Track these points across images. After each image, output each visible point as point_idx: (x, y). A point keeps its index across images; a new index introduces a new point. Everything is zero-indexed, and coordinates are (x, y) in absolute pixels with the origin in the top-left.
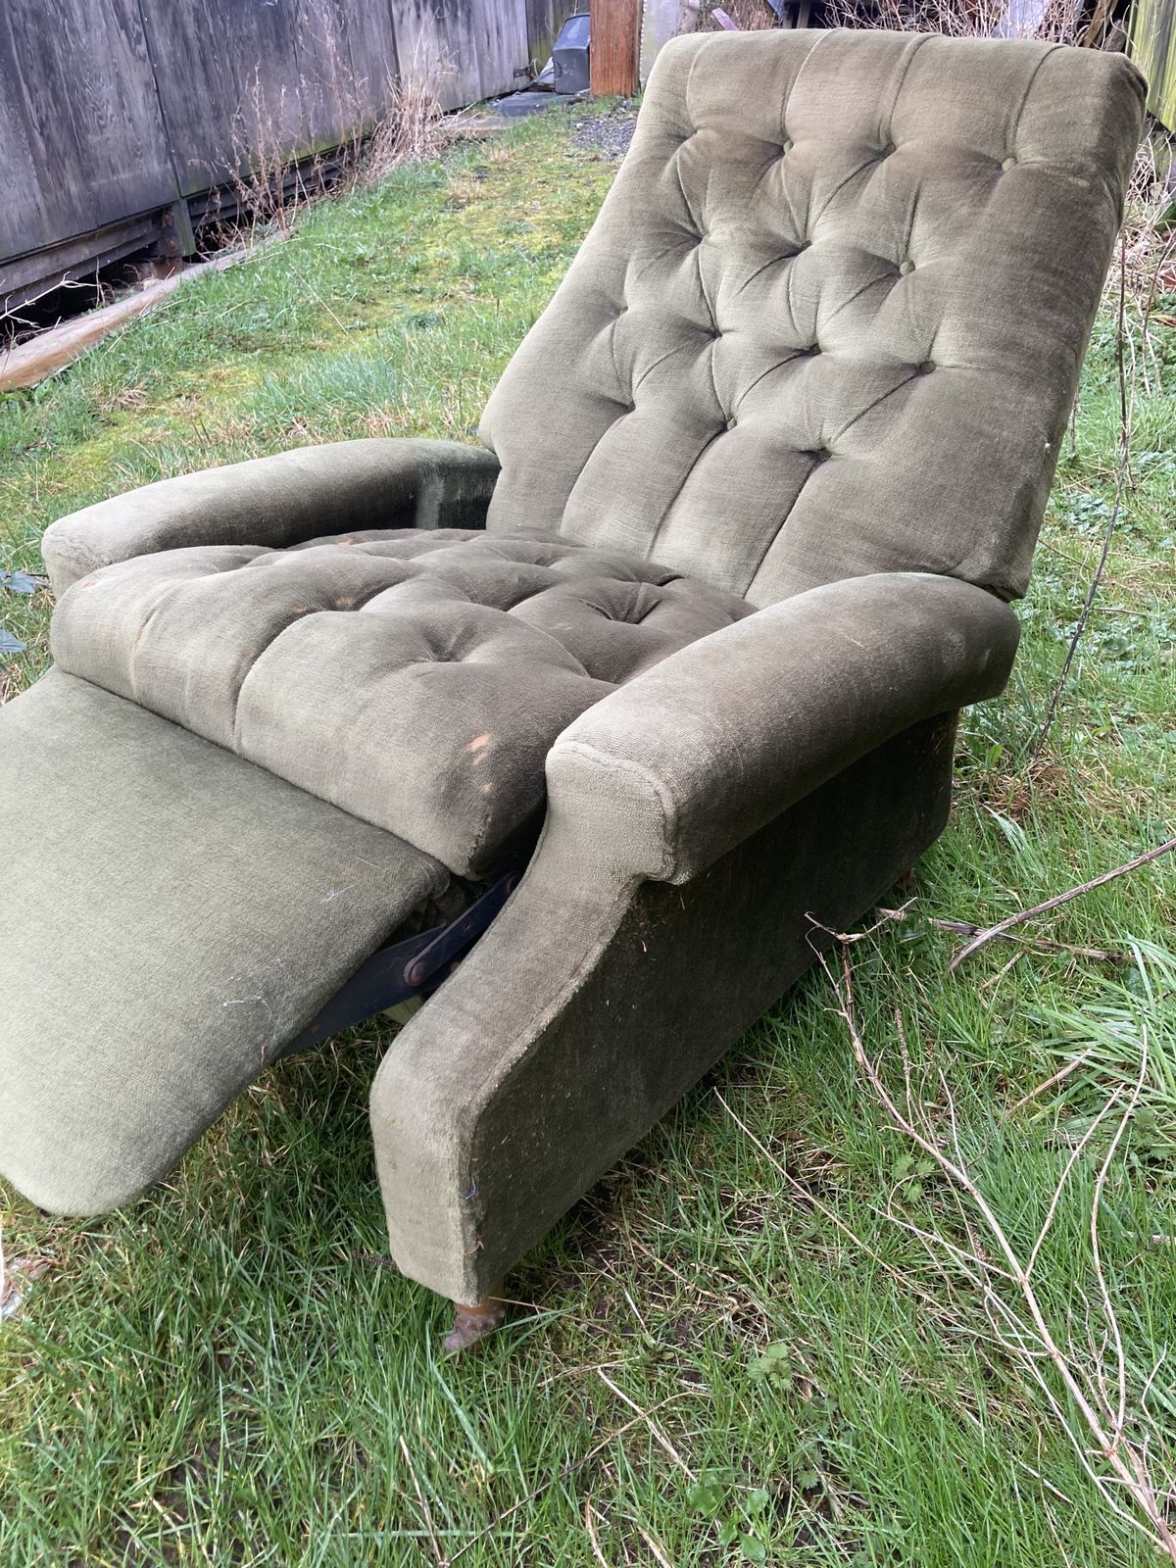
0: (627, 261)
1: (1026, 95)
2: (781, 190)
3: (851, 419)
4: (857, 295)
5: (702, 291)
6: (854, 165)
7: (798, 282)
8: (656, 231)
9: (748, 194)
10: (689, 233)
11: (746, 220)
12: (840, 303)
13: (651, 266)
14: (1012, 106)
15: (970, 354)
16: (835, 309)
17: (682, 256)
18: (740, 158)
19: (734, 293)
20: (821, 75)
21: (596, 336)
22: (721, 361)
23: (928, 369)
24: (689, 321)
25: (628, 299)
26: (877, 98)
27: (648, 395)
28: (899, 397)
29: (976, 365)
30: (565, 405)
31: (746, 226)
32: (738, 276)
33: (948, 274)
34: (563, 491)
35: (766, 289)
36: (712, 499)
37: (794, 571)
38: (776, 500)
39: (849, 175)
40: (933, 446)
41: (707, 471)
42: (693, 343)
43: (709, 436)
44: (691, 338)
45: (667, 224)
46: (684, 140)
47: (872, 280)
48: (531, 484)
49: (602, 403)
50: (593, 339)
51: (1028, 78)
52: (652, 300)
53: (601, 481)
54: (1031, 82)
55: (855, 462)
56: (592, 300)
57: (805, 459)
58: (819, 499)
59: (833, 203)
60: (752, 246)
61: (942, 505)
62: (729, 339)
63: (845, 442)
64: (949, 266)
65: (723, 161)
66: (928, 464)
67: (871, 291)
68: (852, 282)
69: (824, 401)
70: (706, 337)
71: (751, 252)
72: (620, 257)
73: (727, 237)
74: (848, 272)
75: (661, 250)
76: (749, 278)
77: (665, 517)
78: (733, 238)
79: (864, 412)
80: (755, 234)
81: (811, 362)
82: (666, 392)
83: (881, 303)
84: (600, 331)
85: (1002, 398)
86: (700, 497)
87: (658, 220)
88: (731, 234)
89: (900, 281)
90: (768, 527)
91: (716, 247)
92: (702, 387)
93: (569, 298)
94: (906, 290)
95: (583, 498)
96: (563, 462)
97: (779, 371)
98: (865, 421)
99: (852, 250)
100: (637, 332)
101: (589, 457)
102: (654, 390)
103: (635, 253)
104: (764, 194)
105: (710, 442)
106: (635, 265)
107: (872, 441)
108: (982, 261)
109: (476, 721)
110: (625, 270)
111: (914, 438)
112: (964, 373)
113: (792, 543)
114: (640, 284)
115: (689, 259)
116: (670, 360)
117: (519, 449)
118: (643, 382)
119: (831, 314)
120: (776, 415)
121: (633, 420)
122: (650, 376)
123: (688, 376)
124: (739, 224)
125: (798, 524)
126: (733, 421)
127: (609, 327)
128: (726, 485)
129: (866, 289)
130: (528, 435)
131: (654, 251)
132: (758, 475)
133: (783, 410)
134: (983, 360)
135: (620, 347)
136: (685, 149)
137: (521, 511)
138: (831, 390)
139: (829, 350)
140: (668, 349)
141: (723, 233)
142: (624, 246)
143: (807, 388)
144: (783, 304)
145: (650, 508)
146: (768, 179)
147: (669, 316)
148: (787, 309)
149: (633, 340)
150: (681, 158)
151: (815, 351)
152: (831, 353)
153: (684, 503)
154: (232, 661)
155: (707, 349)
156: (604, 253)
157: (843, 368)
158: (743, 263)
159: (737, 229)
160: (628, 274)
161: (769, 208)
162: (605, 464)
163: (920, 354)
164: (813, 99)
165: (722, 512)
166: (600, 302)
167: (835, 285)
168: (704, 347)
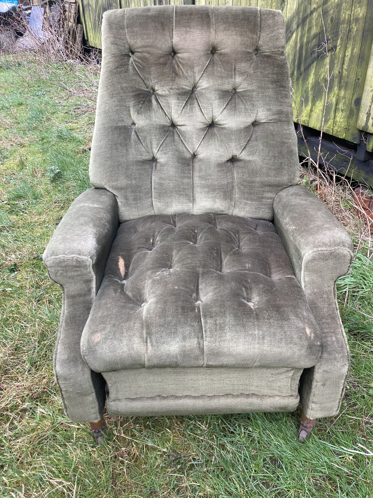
0: (129, 107)
1: (260, 31)
2: (183, 72)
3: (243, 148)
4: (226, 106)
5: (165, 113)
6: (207, 60)
7: (203, 105)
8: (134, 94)
9: (171, 76)
10: (147, 91)
11: (172, 85)
12: (222, 109)
13: (141, 108)
14: (257, 35)
15: (270, 118)
16: (220, 112)
17: (150, 101)
18: (162, 63)
19: (179, 112)
20: (184, 29)
21: (130, 138)
22: (184, 138)
23: (255, 124)
24: (164, 125)
25: (136, 121)
26: (209, 36)
27: (164, 156)
28: (254, 136)
29: (273, 121)
30: (132, 167)
31: (173, 87)
32: (178, 106)
33: (254, 93)
34: (149, 198)
35: (191, 110)
36: (208, 186)
37: (249, 202)
38: (230, 181)
39: (207, 64)
40: (273, 151)
41: (199, 177)
42: (170, 132)
43: (191, 164)
44: (168, 131)
45: (138, 90)
46: (130, 57)
47: (229, 100)
48: (135, 199)
49: (144, 162)
50: (130, 140)
51: (259, 24)
52: (148, 121)
53: (164, 191)
54: (260, 26)
55: (249, 161)
56: (120, 124)
57: (229, 164)
58: (245, 177)
59: (204, 75)
60: (179, 94)
61: (283, 168)
62: (183, 129)
63: (243, 155)
64: (253, 91)
65: (156, 65)
66: (275, 157)
67: (230, 103)
68: (223, 102)
69: (230, 144)
70: (171, 129)
71: (180, 97)
72: (125, 106)
73: (167, 92)
74: (220, 98)
75: (142, 101)
76: (183, 106)
77: (193, 197)
78: (170, 92)
79: (246, 145)
80: (178, 89)
81: (215, 130)
82: (170, 153)
83: (235, 107)
84: (130, 136)
85: (285, 129)
86: (203, 187)
87: (134, 89)
88: (169, 91)
89: (236, 97)
90: (232, 190)
91: (164, 96)
92: (181, 147)
93: (109, 125)
94: (242, 101)
95: (159, 199)
96: (143, 188)
97: (207, 136)
98: (247, 148)
99: (218, 90)
100: (148, 134)
101: (151, 183)
102: (165, 153)
103: (131, 104)
104: (176, 74)
105: (193, 166)
106: (134, 108)
107: (252, 153)
108: (264, 88)
109: (301, 325)
110: (129, 111)
111: (266, 150)
112: (270, 124)
113: (244, 193)
114: (140, 115)
115: (154, 102)
116: (166, 142)
117: (122, 188)
118: (159, 152)
119: (219, 114)
120: (215, 152)
121: (161, 166)
122: (161, 149)
123: (175, 145)
124: (170, 87)
125: (242, 187)
126: (194, 156)
127: (133, 133)
128: (210, 181)
129: (228, 103)
130: (123, 182)
131: (139, 102)
132: (220, 174)
133: (216, 150)
134: (275, 119)
135: (144, 141)
136: (136, 61)
137: (136, 210)
138: (231, 140)
139: (221, 125)
140: (163, 137)
141: (164, 91)
142: (125, 102)
143: (222, 140)
144: (200, 113)
145: (187, 195)
146: (175, 69)
147: (156, 125)
148: (202, 115)
149: (148, 137)
150: (136, 65)
151: (212, 125)
152: (222, 126)
153: (197, 190)
154: (196, 342)
155: (175, 133)
156: (117, 106)
157: (232, 131)
158: (178, 101)
159: (170, 89)
160: (132, 112)
161: (180, 79)
162: (161, 184)
163: (253, 120)
164: (184, 38)
165: (214, 190)
166: (123, 125)
167: (217, 104)
168: (173, 133)
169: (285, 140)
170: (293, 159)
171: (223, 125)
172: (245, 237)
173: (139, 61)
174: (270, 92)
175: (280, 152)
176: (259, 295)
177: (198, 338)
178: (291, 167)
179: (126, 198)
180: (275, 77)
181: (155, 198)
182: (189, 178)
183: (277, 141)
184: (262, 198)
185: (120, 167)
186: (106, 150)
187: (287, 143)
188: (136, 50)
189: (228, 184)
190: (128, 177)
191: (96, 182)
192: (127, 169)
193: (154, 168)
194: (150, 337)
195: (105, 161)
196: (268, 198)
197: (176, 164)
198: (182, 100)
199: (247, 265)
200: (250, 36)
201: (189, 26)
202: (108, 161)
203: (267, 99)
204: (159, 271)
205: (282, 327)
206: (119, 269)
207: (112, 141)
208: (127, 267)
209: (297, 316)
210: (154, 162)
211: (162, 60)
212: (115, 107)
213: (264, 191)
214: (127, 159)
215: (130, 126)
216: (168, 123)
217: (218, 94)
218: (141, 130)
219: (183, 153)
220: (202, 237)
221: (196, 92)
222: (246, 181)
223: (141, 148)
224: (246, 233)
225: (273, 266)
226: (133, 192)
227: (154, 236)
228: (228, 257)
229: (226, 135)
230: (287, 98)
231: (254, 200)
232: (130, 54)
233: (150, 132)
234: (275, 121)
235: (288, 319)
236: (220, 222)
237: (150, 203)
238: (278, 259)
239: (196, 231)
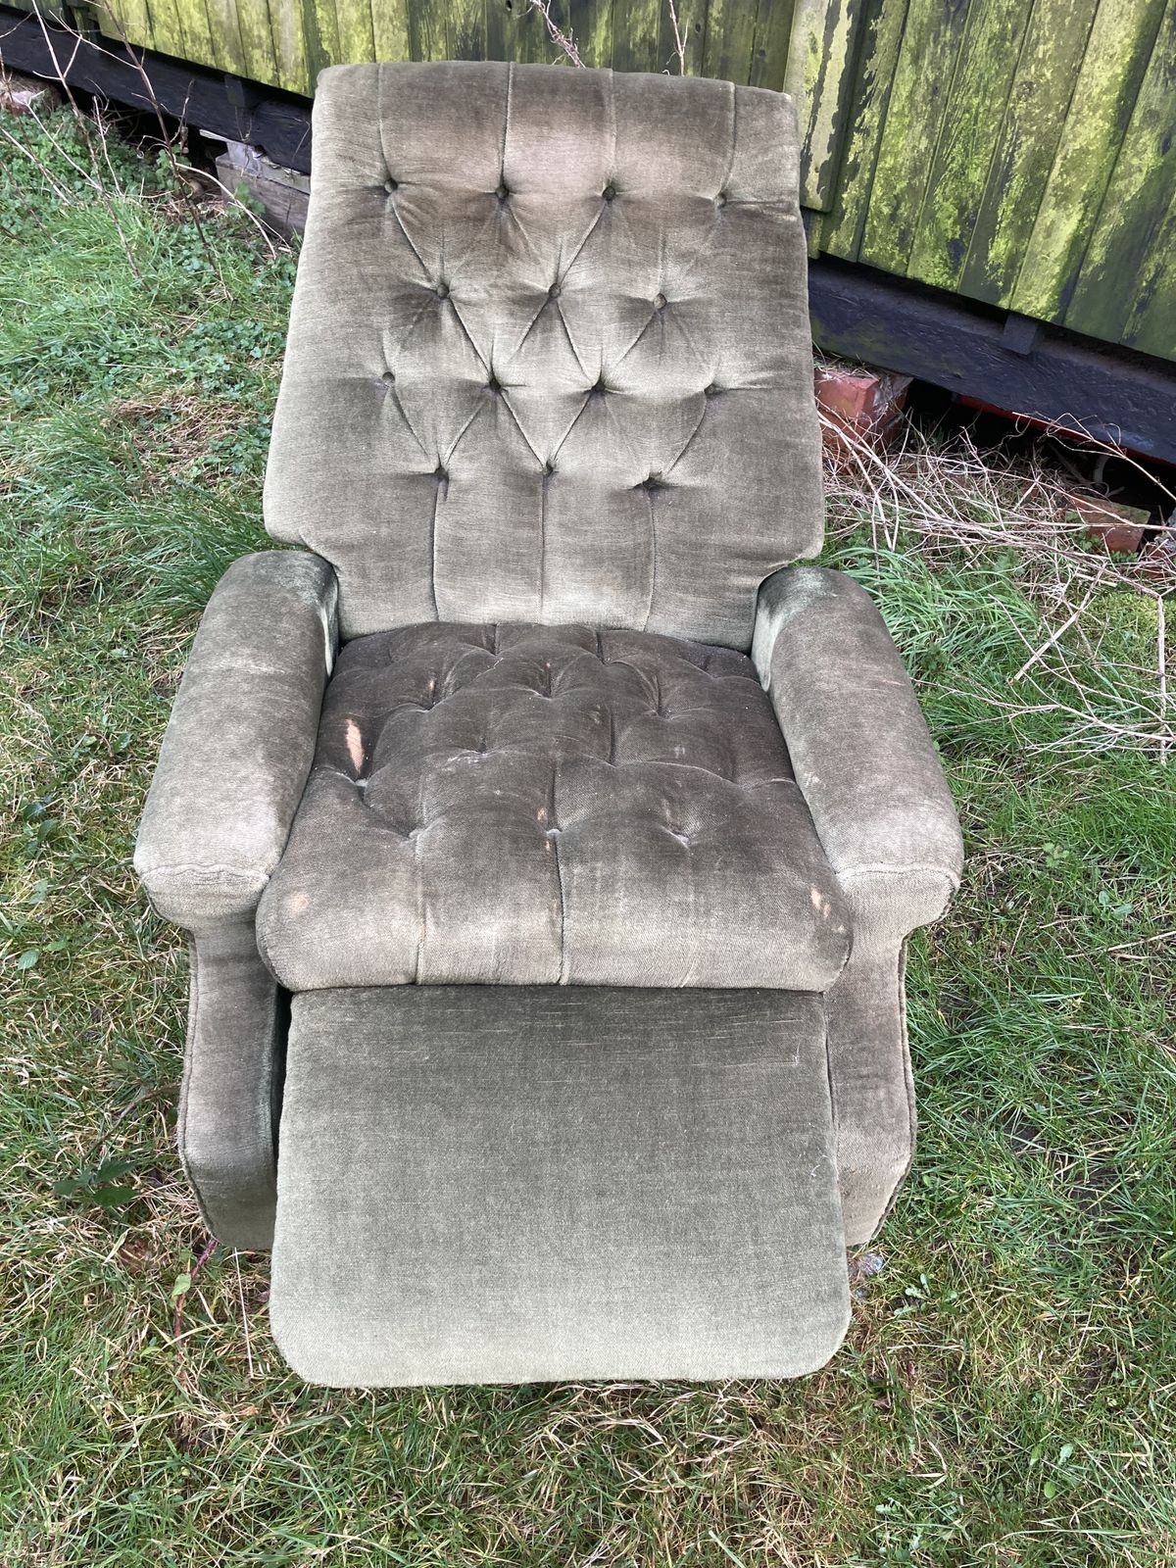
0: (379, 329)
1: (734, 147)
2: (526, 244)
3: (678, 454)
4: (639, 339)
5: (476, 352)
6: (593, 216)
7: (577, 333)
8: (395, 294)
9: (494, 251)
10: (426, 289)
11: (498, 276)
12: (626, 349)
13: (411, 333)
14: (725, 156)
15: (753, 377)
16: (622, 355)
17: (436, 316)
18: (471, 215)
19: (513, 350)
20: (535, 129)
21: (380, 413)
22: (525, 418)
23: (713, 392)
24: (470, 381)
25: (396, 370)
26: (599, 152)
27: (467, 465)
28: (708, 425)
29: (758, 386)
30: (381, 491)
31: (500, 282)
32: (511, 333)
33: (713, 311)
34: (424, 576)
35: (546, 343)
36: (584, 552)
37: (691, 598)
38: (641, 539)
39: (591, 227)
40: (757, 464)
41: (561, 525)
42: (486, 403)
43: (540, 490)
44: (480, 398)
45: (406, 284)
46: (387, 194)
47: (646, 323)
48: (389, 578)
49: (415, 479)
50: (378, 418)
51: (731, 130)
52: (429, 368)
53: (464, 559)
54: (735, 133)
55: (693, 490)
56: (352, 375)
57: (641, 494)
58: (680, 530)
59: (583, 254)
60: (514, 302)
61: (782, 512)
62: (521, 394)
63: (678, 474)
64: (710, 303)
65: (456, 220)
66: (760, 481)
67: (649, 333)
68: (631, 328)
69: (646, 442)
70: (490, 393)
71: (516, 308)
72: (369, 327)
73: (484, 295)
74: (622, 319)
75: (414, 314)
76: (524, 334)
77: (543, 577)
78: (491, 295)
79: (687, 446)
80: (512, 288)
81: (608, 403)
82: (485, 458)
83: (661, 343)
84: (380, 407)
85: (790, 410)
86: (571, 552)
87: (395, 282)
88: (487, 292)
89: (665, 318)
90: (647, 564)
91: (475, 305)
92: (516, 446)
93: (323, 375)
94: (681, 329)
95: (453, 580)
96: (409, 548)
97: (584, 417)
98: (690, 454)
99: (619, 297)
100: (427, 403)
101: (432, 536)
102: (471, 459)
103: (384, 320)
104: (509, 249)
105: (545, 496)
106: (392, 334)
107: (703, 469)
108: (740, 297)
109: (800, 883)
110: (380, 340)
111: (738, 461)
112: (751, 394)
113: (677, 575)
114: (406, 353)
115: (447, 320)
116: (474, 427)
117: (353, 546)
118: (456, 453)
119: (618, 359)
120: (603, 461)
121: (460, 490)
122: (461, 446)
123: (498, 437)
124: (492, 281)
125: (673, 557)
126: (550, 469)
127: (388, 400)
128: (590, 536)
129: (644, 332)
130: (354, 529)
131: (407, 318)
132: (615, 520)
133: (609, 456)
134: (764, 381)
135: (417, 423)
136: (403, 208)
137: (389, 606)
138: (649, 431)
139: (622, 390)
140: (467, 416)
141: (475, 290)
142: (369, 315)
143: (623, 431)
144: (569, 356)
145: (527, 573)
146: (506, 233)
147: (451, 381)
148: (574, 360)
149: (426, 413)
150: (403, 218)
151: (600, 389)
152: (626, 393)
153: (554, 560)
154: (544, 919)
155: (500, 405)
156: (347, 324)
157: (650, 407)
158: (512, 321)
159: (491, 286)
160: (386, 343)
161: (519, 262)
162: (458, 541)
163: (708, 382)
164: (534, 154)
165: (599, 562)
166: (362, 376)
167: (613, 332)
168: (495, 403)
169: (788, 438)
170: (807, 490)
171: (627, 389)
172: (674, 686)
173: (412, 207)
174: (756, 310)
175: (776, 471)
176: (702, 816)
177: (551, 910)
178: (802, 509)
179: (363, 574)
180: (768, 269)
181: (440, 576)
182: (533, 526)
183: (767, 440)
184: (725, 588)
185: (350, 492)
186: (314, 441)
187: (795, 446)
188: (404, 179)
189: (637, 546)
190: (371, 516)
191: (280, 529)
192: (368, 495)
193: (440, 495)
194: (433, 905)
195: (310, 470)
196: (739, 590)
197: (501, 488)
198: (522, 318)
199: (677, 749)
200: (708, 158)
201: (547, 123)
202: (315, 471)
203: (746, 326)
204: (452, 756)
205: (752, 887)
206: (348, 750)
207: (330, 419)
208: (368, 746)
209: (792, 863)
210: (440, 480)
211: (473, 208)
212: (342, 326)
213: (729, 571)
214: (368, 469)
215: (379, 381)
216: (482, 378)
217: (618, 308)
218: (412, 392)
219: (521, 459)
220: (563, 679)
221: (560, 299)
222: (684, 543)
223: (407, 440)
224: (679, 675)
225: (741, 757)
226: (381, 558)
227: (437, 673)
228: (629, 731)
229: (636, 418)
230: (799, 327)
231: (705, 593)
232: (388, 187)
233: (432, 401)
234: (764, 387)
235: (769, 869)
236: (611, 648)
237: (427, 590)
238: (754, 739)
239: (548, 665)
